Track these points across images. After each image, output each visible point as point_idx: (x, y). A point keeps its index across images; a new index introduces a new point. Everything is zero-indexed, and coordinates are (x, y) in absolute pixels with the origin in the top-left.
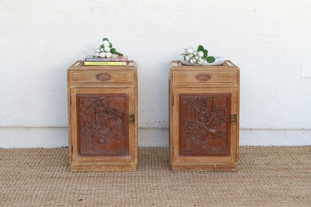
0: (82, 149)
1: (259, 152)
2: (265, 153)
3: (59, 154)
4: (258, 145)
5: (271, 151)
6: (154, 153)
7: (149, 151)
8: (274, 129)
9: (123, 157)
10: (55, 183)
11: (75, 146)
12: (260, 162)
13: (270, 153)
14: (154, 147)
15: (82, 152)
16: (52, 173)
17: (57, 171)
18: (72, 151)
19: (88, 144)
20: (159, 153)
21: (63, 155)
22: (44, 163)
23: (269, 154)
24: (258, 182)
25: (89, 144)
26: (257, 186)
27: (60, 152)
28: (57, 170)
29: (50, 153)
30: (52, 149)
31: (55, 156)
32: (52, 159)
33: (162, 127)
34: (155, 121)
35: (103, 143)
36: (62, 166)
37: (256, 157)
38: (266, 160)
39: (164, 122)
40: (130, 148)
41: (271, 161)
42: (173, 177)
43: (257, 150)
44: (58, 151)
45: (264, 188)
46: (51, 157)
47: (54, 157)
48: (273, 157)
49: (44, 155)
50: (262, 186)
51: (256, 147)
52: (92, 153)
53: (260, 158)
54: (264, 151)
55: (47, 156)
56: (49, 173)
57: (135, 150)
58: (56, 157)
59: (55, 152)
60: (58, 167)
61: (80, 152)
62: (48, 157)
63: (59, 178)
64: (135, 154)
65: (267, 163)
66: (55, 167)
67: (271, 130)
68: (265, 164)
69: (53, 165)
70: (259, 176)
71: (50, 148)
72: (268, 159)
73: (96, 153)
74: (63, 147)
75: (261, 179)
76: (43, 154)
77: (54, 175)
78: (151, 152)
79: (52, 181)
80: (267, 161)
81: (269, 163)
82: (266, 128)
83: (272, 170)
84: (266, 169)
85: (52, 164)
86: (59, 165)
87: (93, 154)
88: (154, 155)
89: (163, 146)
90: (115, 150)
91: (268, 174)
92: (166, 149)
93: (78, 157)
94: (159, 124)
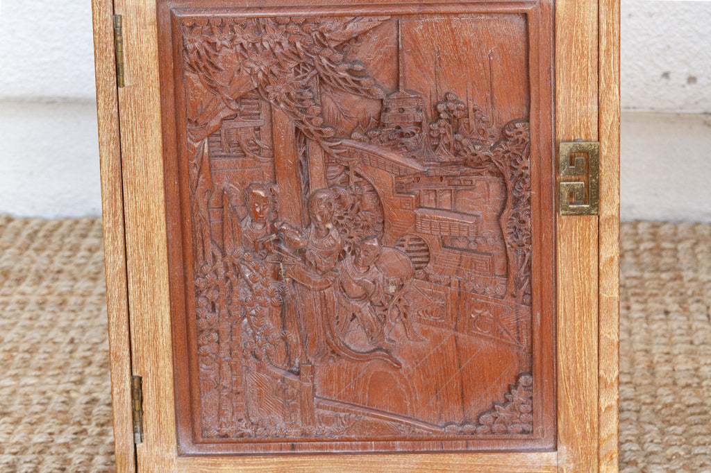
0: (208, 399)
3: (91, 268)
7: (629, 259)
9: (512, 458)
11: (156, 376)
14: (655, 225)
15: (209, 420)
18: (137, 414)
19: (253, 366)
25: (260, 368)
29: (42, 260)
30: (60, 224)
33: (703, 107)
34: (666, 75)
35: (360, 357)
40: (562, 393)
46: (42, 290)
47: (60, 295)
52: (279, 424)
55: (19, 281)
57: (604, 403)
58: (71, 293)
59: (75, 249)
61: (192, 421)
64: (603, 435)
69: (38, 359)
73: (314, 430)
78: (639, 265)
86: (77, 364)
87: (293, 433)
90: (457, 407)
93: (180, 455)
94: (688, 87)
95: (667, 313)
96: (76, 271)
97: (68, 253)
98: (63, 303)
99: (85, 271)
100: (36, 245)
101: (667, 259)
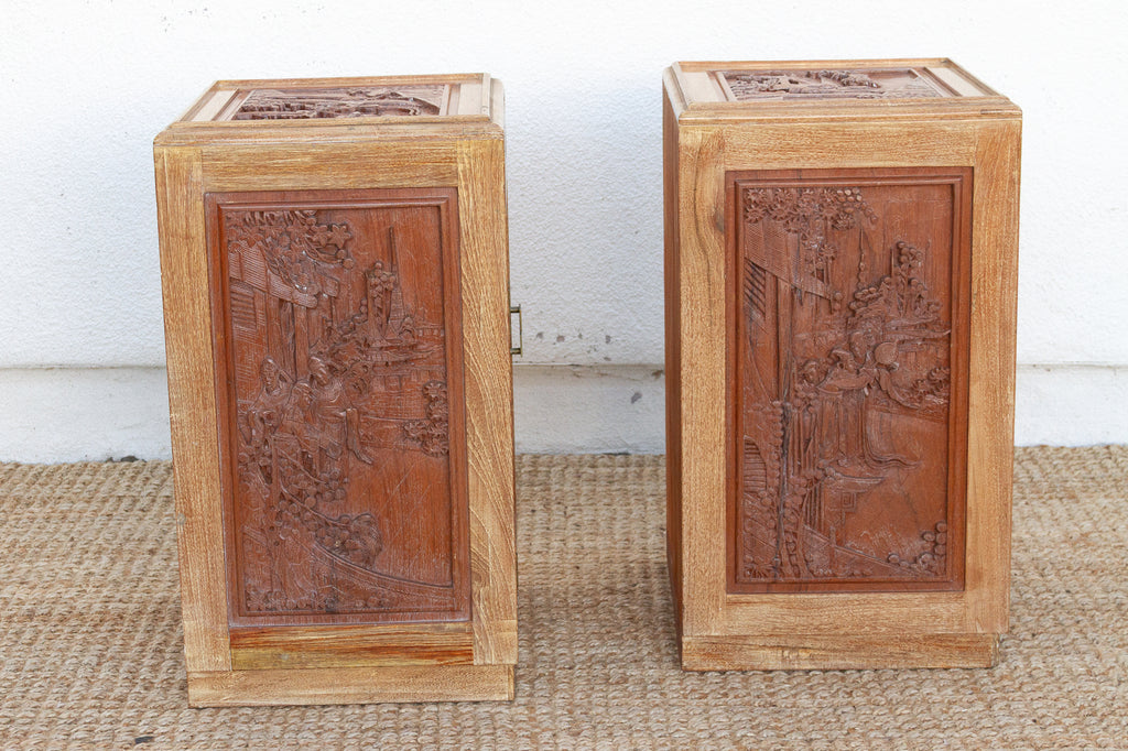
1: (1037, 476)
2: (1068, 485)
3: (86, 495)
4: (1038, 441)
5: (1098, 472)
6: (532, 485)
8: (1112, 362)
10: (38, 646)
12: (1040, 532)
13: (1090, 484)
14: (536, 457)
16: (37, 593)
17: (62, 582)
20: (557, 487)
21: (105, 501)
22: (10, 538)
23: (1085, 489)
24: (1034, 635)
26: (1027, 658)
27: (93, 486)
28: (63, 575)
29: (46, 491)
31: (64, 506)
32: (48, 519)
33: (571, 360)
34: (540, 335)
36: (90, 555)
37: (1023, 502)
38: (1071, 517)
39: (580, 336)
41: (1095, 523)
42: (611, 612)
43: (1031, 466)
44: (85, 477)
45: (1057, 673)
46: (47, 509)
47: (61, 512)
48: (1105, 502)
49: (18, 500)
50: (1050, 659)
51: (1025, 449)
53: (1043, 511)
54: (1064, 473)
55: (28, 505)
56: (22, 593)
58: (70, 511)
59: (73, 483)
60: (71, 562)
62: (32, 508)
63: (63, 620)
65: (1076, 535)
66: (56, 564)
67: (1101, 367)
68: (1068, 539)
70: (1035, 606)
71: (50, 462)
72: (1080, 515)
74: (111, 460)
75: (1048, 622)
76: (15, 493)
77: (44, 605)
79: (27, 636)
80: (1076, 524)
81: (1085, 535)
82: (1075, 358)
83: (1099, 573)
84: (1069, 568)
85: (42, 546)
88: (534, 494)
89: (581, 448)
91: (1077, 596)
92: (593, 466)
94: (558, 345)
95: (533, 511)
96: (73, 497)
97: (66, 486)
98: (64, 518)
99: (81, 497)
100: (40, 481)
101: (541, 477)
